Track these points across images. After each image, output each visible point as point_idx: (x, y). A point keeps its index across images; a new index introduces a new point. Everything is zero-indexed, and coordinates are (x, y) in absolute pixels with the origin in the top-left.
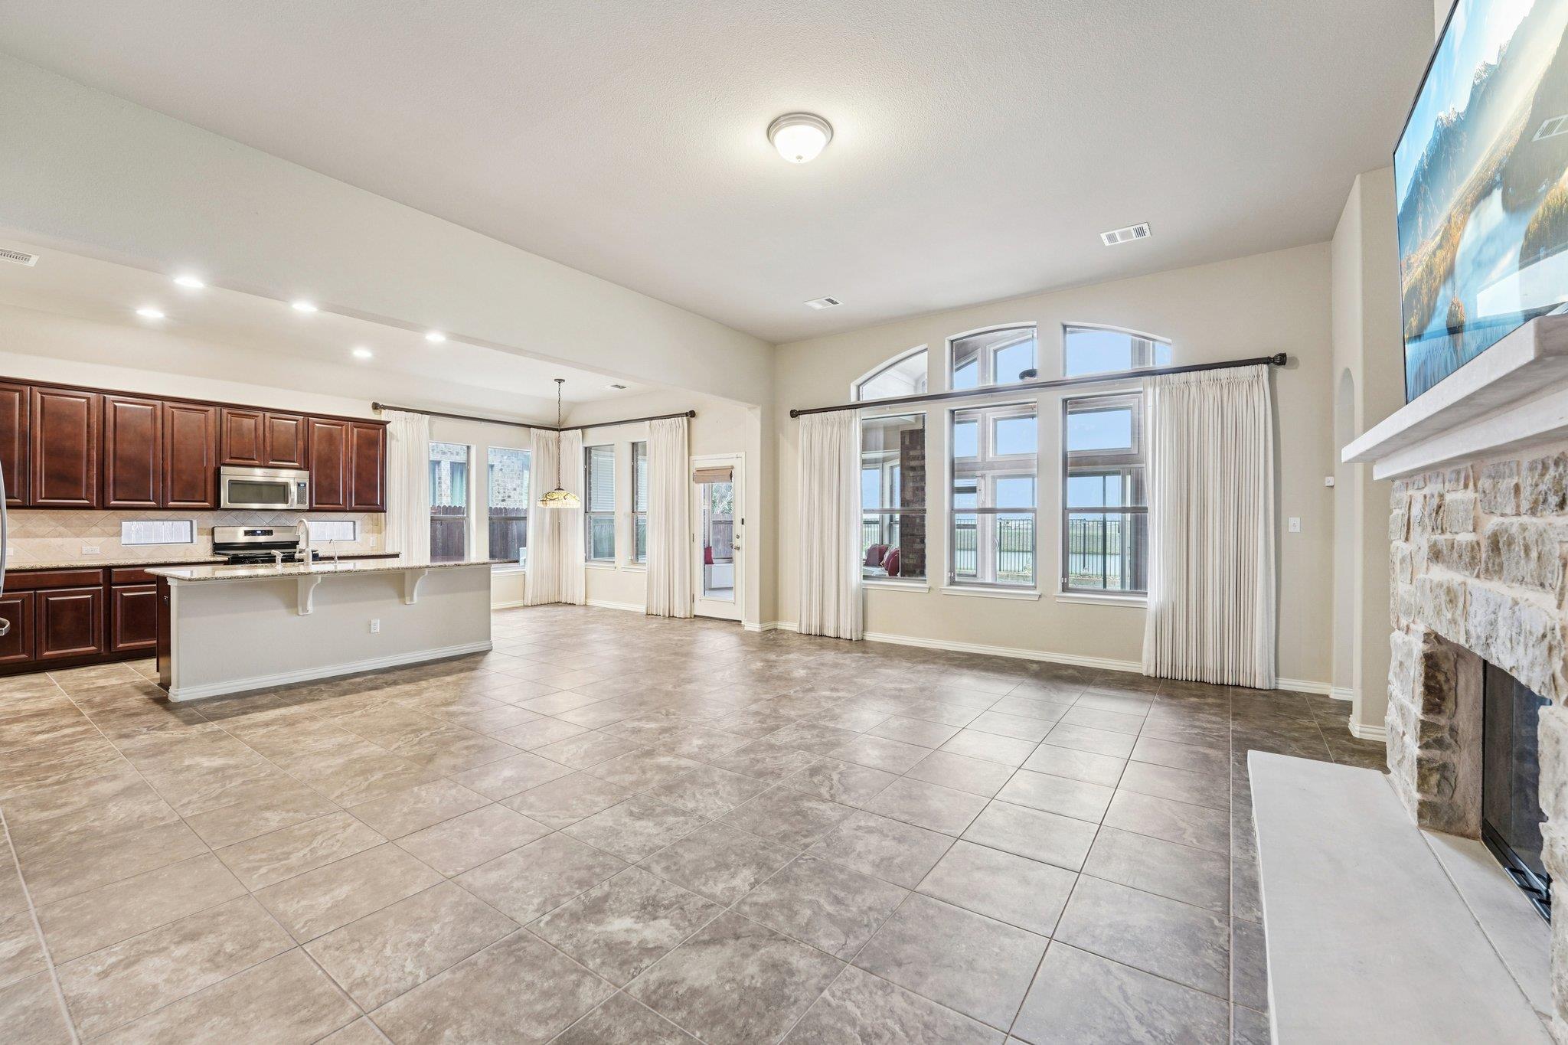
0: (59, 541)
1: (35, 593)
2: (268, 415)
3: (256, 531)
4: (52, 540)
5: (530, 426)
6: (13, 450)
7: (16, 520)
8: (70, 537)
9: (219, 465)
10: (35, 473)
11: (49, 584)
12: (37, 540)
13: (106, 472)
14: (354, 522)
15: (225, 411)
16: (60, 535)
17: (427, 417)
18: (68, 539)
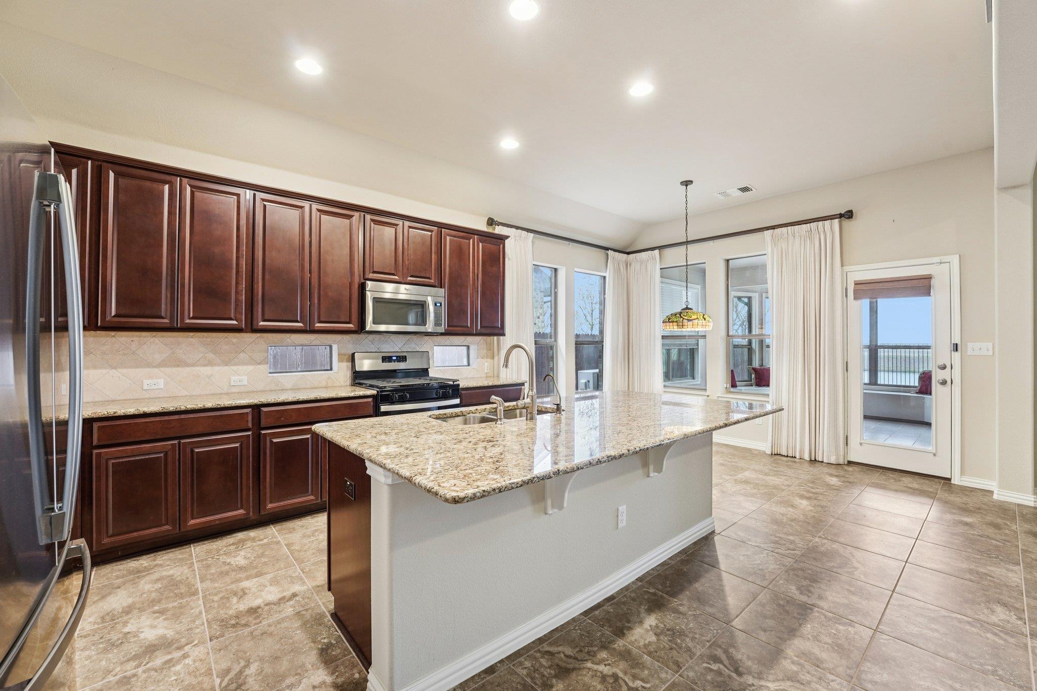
0: (207, 370)
1: (179, 443)
2: (407, 224)
3: (391, 357)
4: (202, 369)
5: (607, 249)
6: (161, 256)
7: (166, 345)
8: (219, 365)
9: (363, 281)
10: (183, 286)
11: (194, 432)
12: (188, 369)
13: (255, 286)
14: (468, 347)
15: (368, 217)
16: (210, 363)
17: (531, 235)
18: (217, 368)
